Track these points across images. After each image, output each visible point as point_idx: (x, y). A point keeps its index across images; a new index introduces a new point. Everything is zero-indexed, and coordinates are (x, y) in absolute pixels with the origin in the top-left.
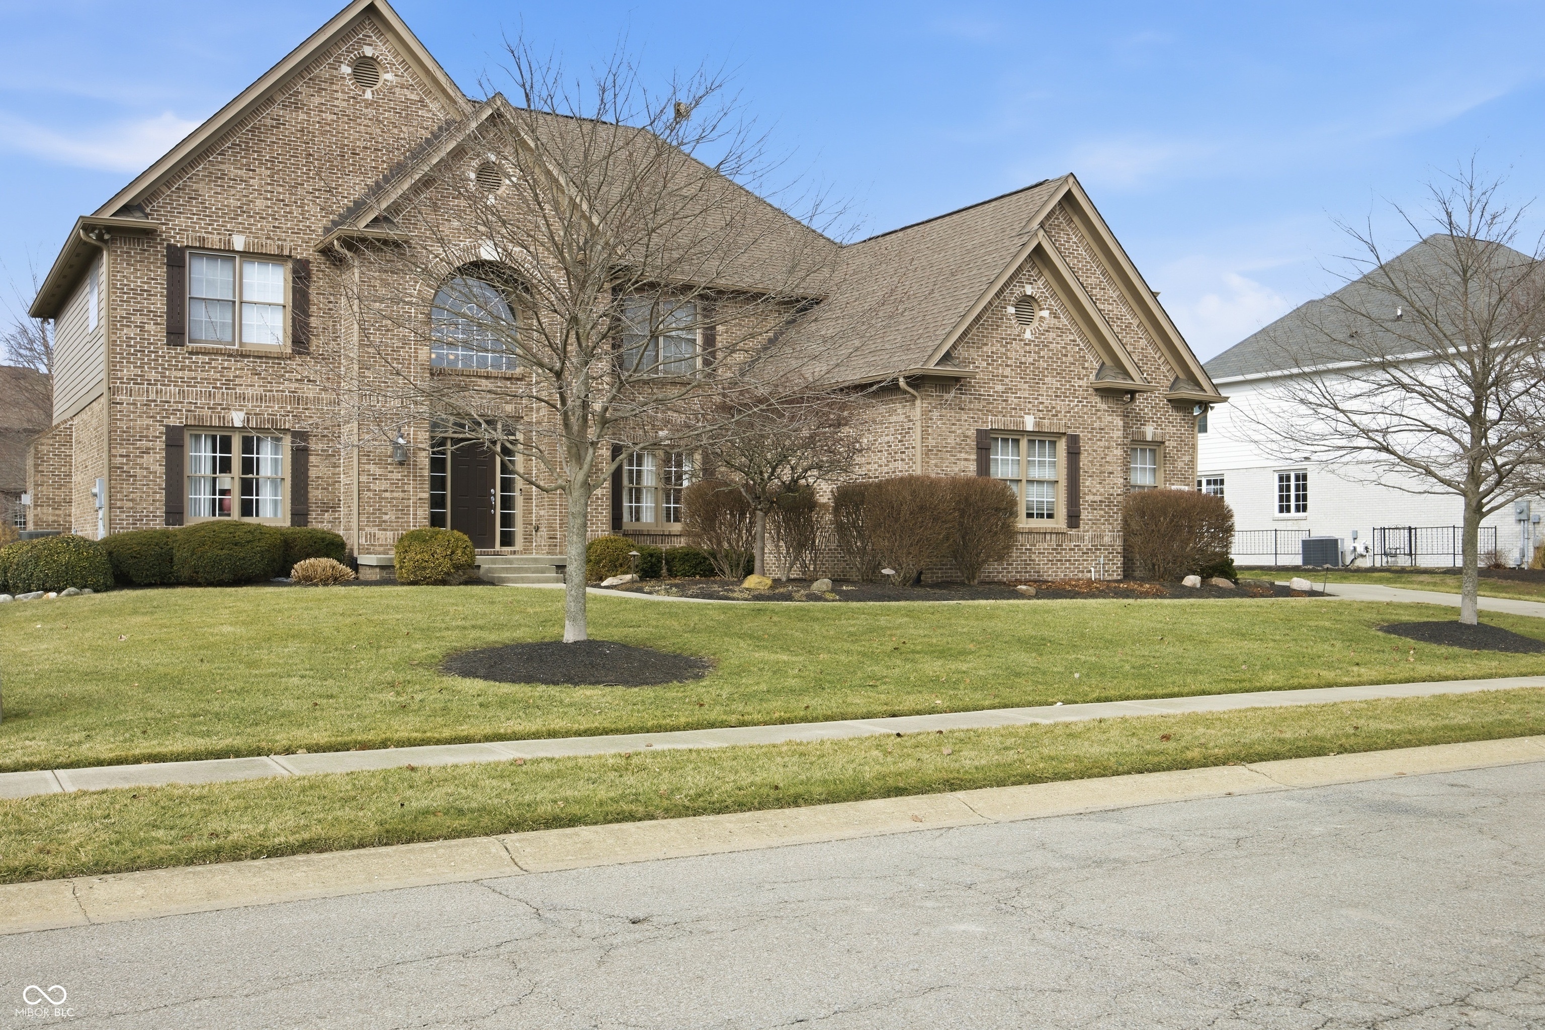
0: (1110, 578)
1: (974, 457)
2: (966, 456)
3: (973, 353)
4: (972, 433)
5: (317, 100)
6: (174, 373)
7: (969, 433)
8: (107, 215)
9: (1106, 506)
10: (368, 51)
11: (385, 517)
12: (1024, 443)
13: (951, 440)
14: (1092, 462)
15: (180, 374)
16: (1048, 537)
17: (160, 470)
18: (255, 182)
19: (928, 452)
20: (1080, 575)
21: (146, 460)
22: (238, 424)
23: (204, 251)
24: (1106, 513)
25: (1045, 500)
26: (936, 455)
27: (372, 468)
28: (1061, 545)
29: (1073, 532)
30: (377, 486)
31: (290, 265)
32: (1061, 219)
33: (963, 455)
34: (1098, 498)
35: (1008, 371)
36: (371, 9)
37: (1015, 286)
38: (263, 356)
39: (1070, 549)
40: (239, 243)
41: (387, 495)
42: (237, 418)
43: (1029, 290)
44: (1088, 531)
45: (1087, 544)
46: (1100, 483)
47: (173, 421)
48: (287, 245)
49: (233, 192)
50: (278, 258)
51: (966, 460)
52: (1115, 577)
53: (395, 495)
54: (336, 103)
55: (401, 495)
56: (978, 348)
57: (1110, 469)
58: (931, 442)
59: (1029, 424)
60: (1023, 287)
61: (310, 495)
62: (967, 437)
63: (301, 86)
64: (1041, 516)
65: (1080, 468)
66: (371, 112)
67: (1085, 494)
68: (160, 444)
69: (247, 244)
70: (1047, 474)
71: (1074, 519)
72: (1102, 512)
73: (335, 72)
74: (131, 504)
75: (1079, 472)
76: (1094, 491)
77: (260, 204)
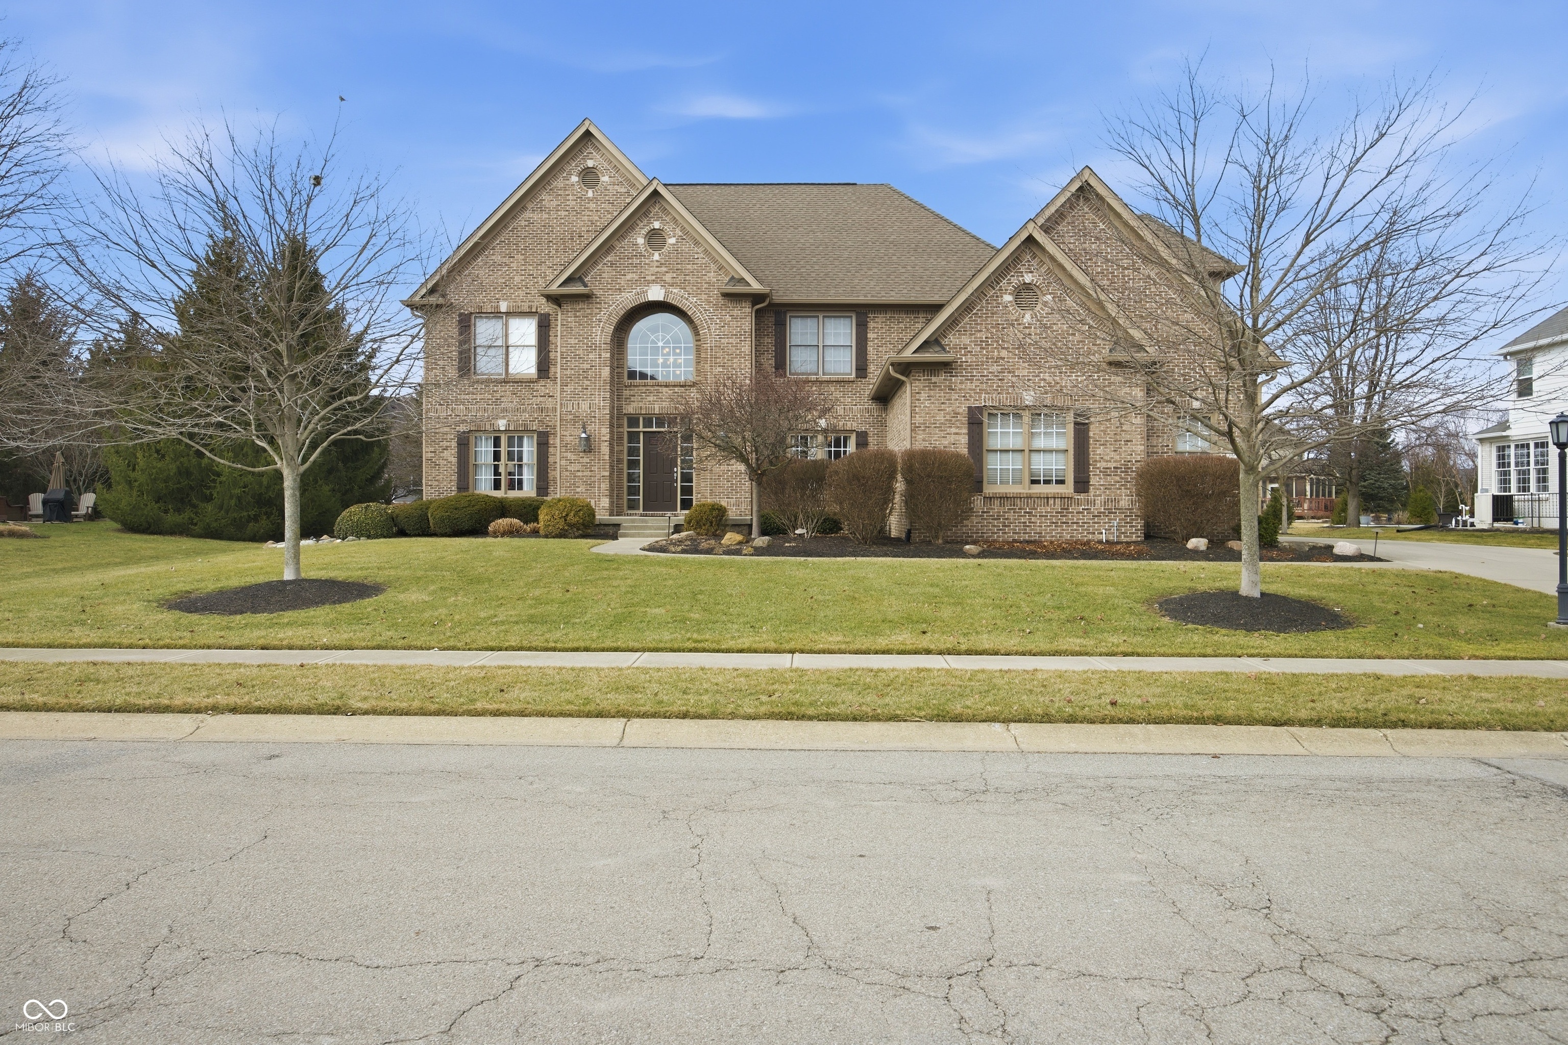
0: (1128, 539)
1: (965, 431)
2: (957, 431)
3: (966, 340)
4: (963, 409)
5: (555, 203)
6: (463, 397)
7: (961, 410)
8: (417, 299)
9: (1122, 472)
10: (590, 163)
11: (578, 490)
12: (1026, 417)
13: (940, 418)
14: (1104, 432)
15: (467, 397)
16: (1051, 501)
17: (454, 460)
18: (514, 265)
19: (914, 429)
20: (1090, 536)
21: (446, 454)
22: (502, 428)
23: (481, 314)
24: (1122, 478)
25: (1054, 467)
26: (924, 430)
27: (569, 455)
28: (1068, 509)
29: (1082, 496)
30: (571, 468)
31: (537, 318)
32: (1086, 210)
33: (954, 430)
34: (1112, 465)
35: (1004, 353)
36: (588, 134)
37: (1013, 276)
38: (519, 381)
39: (1078, 513)
40: (503, 307)
41: (579, 474)
42: (502, 424)
43: (1028, 278)
44: (1100, 496)
45: (1099, 507)
46: (1115, 451)
47: (462, 428)
48: (535, 304)
49: (500, 273)
50: (529, 314)
51: (957, 434)
52: (1134, 538)
53: (585, 474)
54: (568, 203)
55: (590, 474)
56: (971, 334)
57: (1128, 437)
58: (918, 420)
59: (1029, 398)
60: (1023, 276)
61: (549, 475)
62: (958, 414)
63: (545, 196)
64: (1047, 482)
65: (1089, 437)
66: (592, 206)
67: (1096, 461)
68: (454, 444)
69: (508, 307)
70: (1055, 443)
71: (1082, 484)
72: (1117, 478)
73: (567, 182)
74: (437, 483)
75: (1088, 441)
76: (1106, 458)
77: (517, 279)
